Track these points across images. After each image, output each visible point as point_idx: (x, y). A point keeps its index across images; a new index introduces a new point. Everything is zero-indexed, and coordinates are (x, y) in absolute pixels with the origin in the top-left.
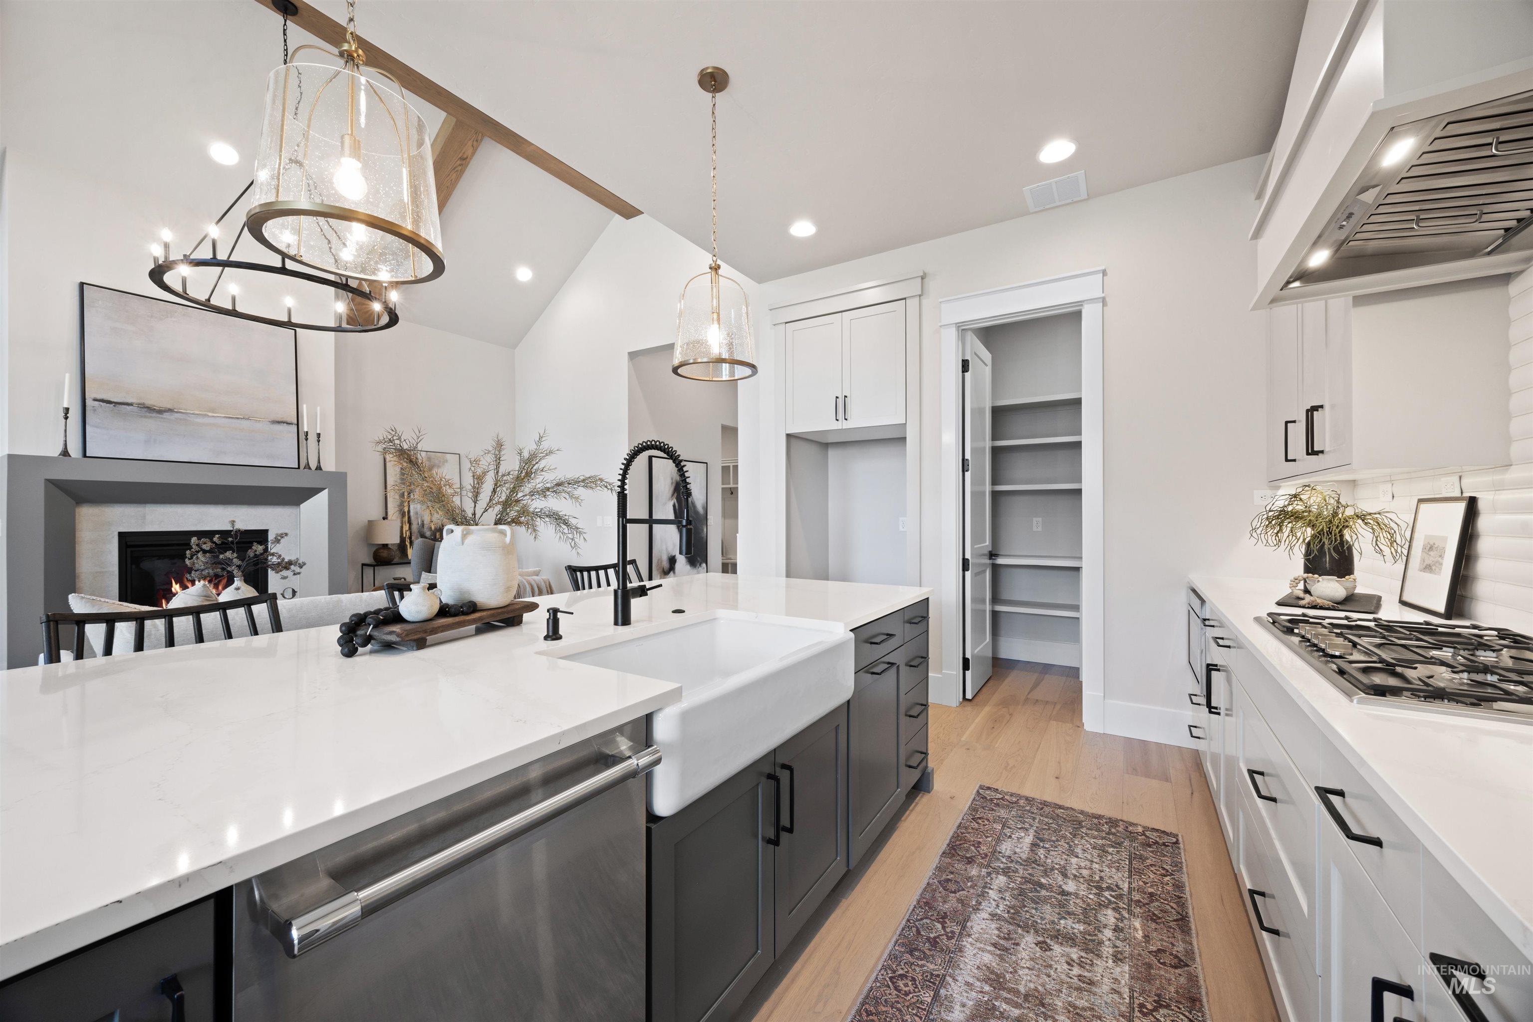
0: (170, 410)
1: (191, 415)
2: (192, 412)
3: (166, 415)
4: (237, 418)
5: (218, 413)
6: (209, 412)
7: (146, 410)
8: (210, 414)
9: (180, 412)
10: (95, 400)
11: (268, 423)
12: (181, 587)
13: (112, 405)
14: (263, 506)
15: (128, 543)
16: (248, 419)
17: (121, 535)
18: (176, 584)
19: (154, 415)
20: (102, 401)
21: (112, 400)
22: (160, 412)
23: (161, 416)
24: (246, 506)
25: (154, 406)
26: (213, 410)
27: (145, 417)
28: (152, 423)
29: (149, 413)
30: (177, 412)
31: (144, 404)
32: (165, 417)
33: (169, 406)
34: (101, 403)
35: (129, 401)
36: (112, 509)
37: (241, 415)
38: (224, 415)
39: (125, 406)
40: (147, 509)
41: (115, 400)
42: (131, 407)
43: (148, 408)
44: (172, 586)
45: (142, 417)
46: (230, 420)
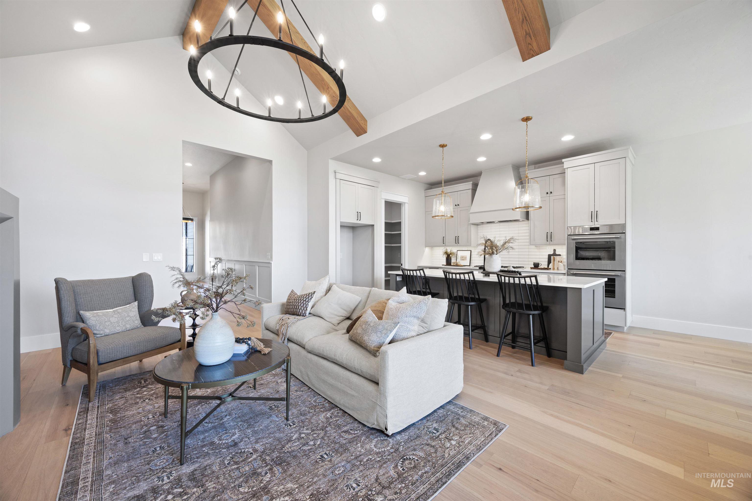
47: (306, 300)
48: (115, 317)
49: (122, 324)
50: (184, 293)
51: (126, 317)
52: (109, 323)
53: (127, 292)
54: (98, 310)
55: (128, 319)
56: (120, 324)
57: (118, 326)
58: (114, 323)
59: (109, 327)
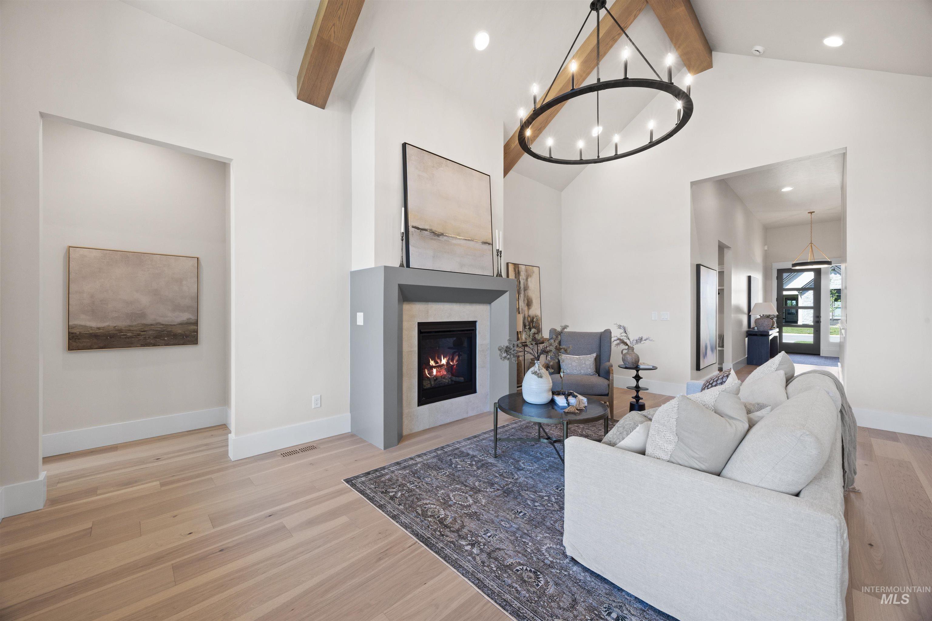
0: (442, 234)
1: (451, 238)
2: (450, 235)
3: (441, 238)
4: (468, 240)
5: (461, 236)
7: (433, 234)
8: (458, 237)
10: (413, 227)
11: (480, 243)
12: (434, 362)
13: (419, 231)
14: (475, 304)
15: (422, 331)
16: (473, 241)
17: (420, 324)
18: (432, 361)
19: (436, 237)
20: (416, 228)
21: (419, 227)
22: (439, 235)
23: (438, 238)
25: (437, 231)
28: (434, 244)
29: (434, 236)
30: (445, 236)
31: (432, 230)
33: (442, 231)
34: (416, 230)
35: (427, 227)
36: (415, 305)
37: (470, 238)
38: (463, 238)
39: (425, 232)
41: (421, 227)
42: (427, 232)
43: (434, 232)
44: (430, 362)
45: (431, 239)
46: (466, 241)
47: (713, 383)
48: (576, 362)
49: (578, 369)
50: (625, 352)
51: (569, 364)
52: (571, 365)
53: (594, 344)
54: (571, 355)
55: (583, 366)
56: (577, 368)
57: (575, 370)
58: (574, 366)
59: (570, 369)
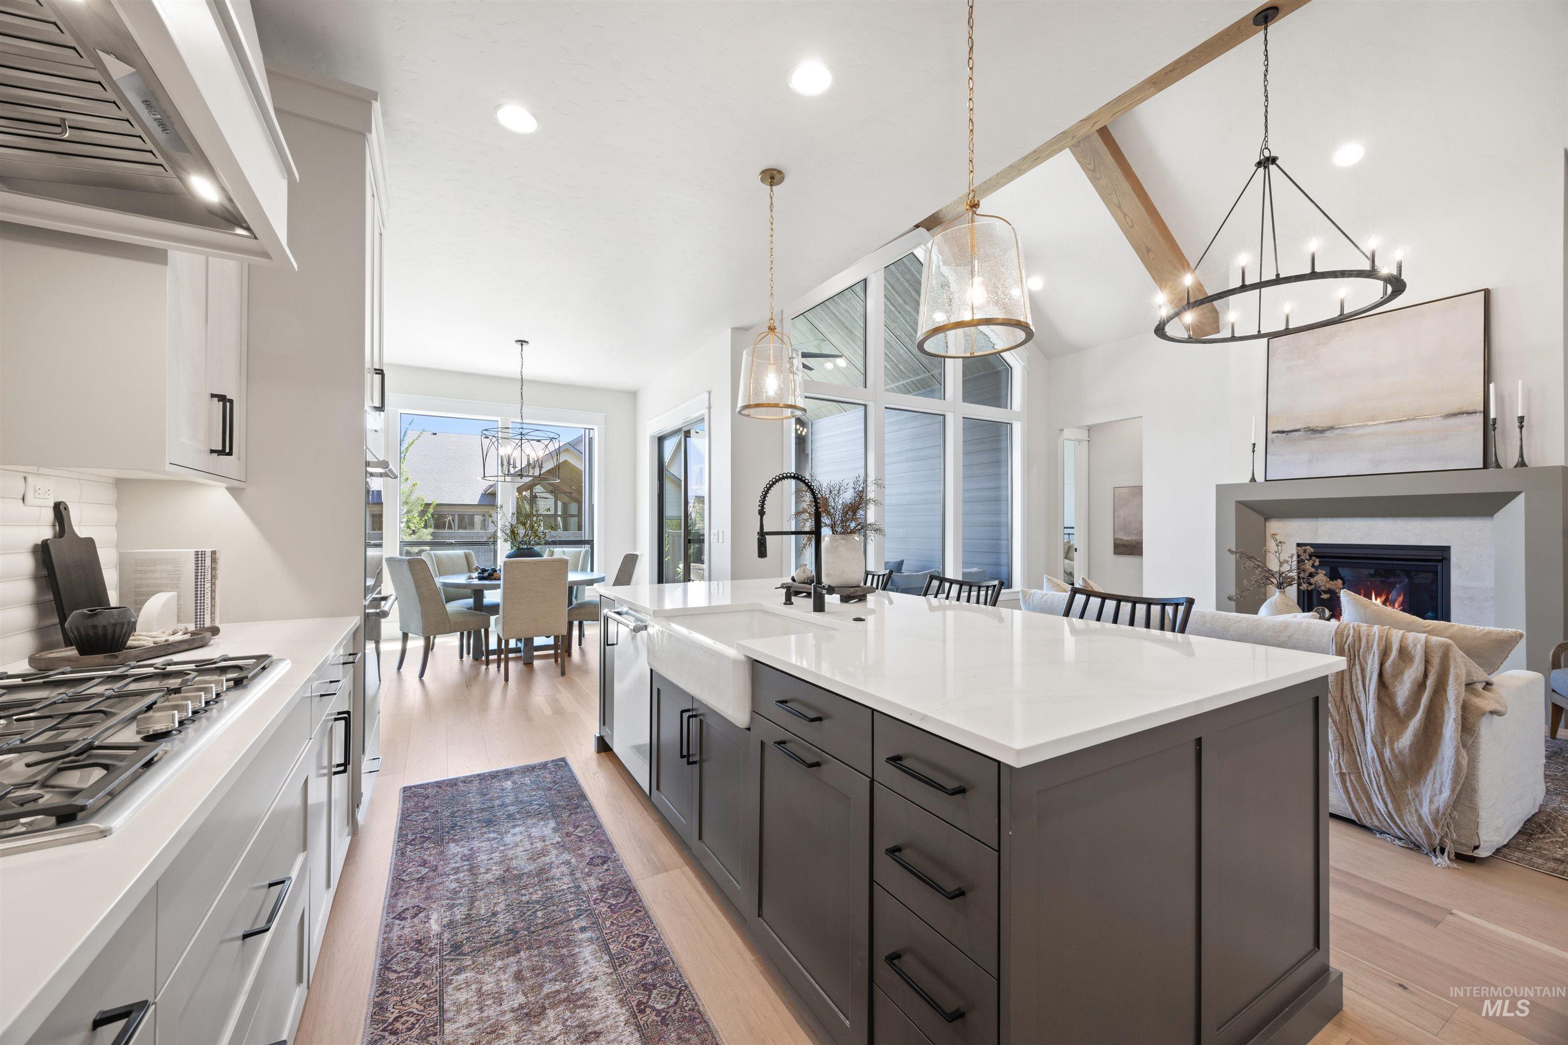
0: (1331, 428)
1: (1351, 429)
2: (1351, 425)
3: (1327, 434)
4: (1400, 421)
5: (1377, 420)
6: (1369, 421)
7: (1310, 432)
8: (1370, 423)
9: (1340, 428)
10: (1274, 432)
11: (1440, 418)
13: (1285, 434)
14: (1442, 518)
16: (1414, 419)
17: (1301, 545)
19: (1318, 435)
20: (1279, 432)
21: (1285, 430)
22: (1322, 431)
23: (1323, 435)
24: (1420, 518)
25: (1318, 427)
26: (1373, 419)
27: (1310, 439)
28: (1315, 444)
29: (1314, 434)
30: (1337, 429)
31: (1309, 427)
32: (1327, 435)
33: (1330, 424)
34: (1277, 434)
35: (1297, 427)
36: (1292, 523)
38: (1384, 422)
39: (1295, 433)
40: (1319, 522)
41: (1287, 430)
42: (1299, 433)
43: (1312, 430)
45: (1307, 439)
46: (1393, 424)
